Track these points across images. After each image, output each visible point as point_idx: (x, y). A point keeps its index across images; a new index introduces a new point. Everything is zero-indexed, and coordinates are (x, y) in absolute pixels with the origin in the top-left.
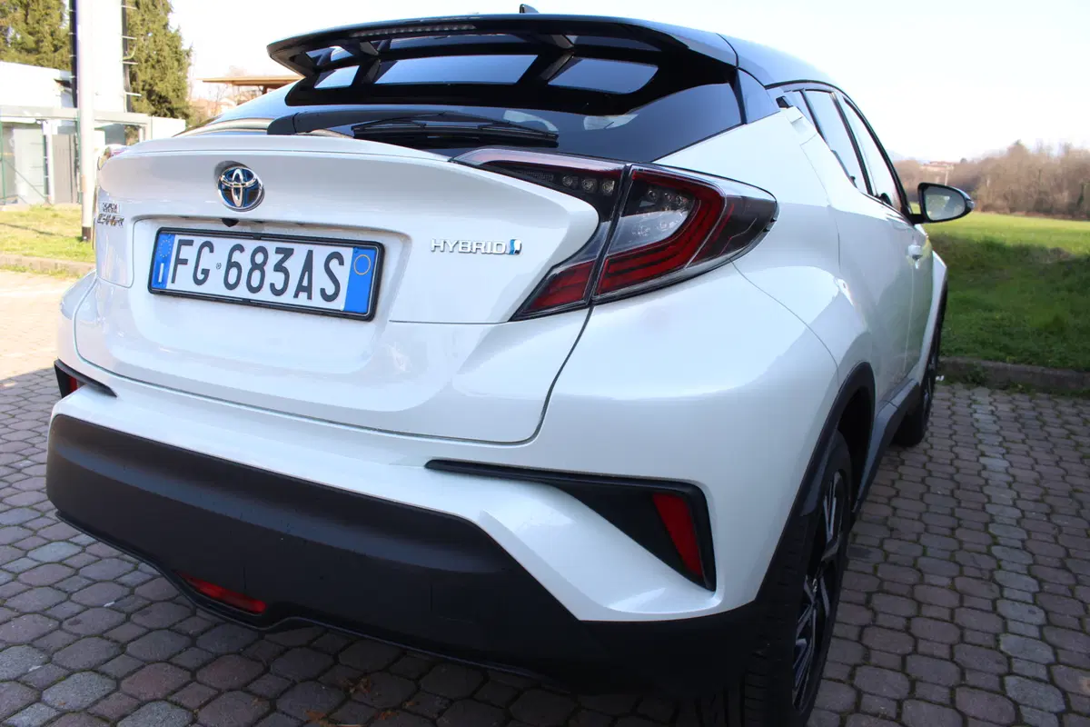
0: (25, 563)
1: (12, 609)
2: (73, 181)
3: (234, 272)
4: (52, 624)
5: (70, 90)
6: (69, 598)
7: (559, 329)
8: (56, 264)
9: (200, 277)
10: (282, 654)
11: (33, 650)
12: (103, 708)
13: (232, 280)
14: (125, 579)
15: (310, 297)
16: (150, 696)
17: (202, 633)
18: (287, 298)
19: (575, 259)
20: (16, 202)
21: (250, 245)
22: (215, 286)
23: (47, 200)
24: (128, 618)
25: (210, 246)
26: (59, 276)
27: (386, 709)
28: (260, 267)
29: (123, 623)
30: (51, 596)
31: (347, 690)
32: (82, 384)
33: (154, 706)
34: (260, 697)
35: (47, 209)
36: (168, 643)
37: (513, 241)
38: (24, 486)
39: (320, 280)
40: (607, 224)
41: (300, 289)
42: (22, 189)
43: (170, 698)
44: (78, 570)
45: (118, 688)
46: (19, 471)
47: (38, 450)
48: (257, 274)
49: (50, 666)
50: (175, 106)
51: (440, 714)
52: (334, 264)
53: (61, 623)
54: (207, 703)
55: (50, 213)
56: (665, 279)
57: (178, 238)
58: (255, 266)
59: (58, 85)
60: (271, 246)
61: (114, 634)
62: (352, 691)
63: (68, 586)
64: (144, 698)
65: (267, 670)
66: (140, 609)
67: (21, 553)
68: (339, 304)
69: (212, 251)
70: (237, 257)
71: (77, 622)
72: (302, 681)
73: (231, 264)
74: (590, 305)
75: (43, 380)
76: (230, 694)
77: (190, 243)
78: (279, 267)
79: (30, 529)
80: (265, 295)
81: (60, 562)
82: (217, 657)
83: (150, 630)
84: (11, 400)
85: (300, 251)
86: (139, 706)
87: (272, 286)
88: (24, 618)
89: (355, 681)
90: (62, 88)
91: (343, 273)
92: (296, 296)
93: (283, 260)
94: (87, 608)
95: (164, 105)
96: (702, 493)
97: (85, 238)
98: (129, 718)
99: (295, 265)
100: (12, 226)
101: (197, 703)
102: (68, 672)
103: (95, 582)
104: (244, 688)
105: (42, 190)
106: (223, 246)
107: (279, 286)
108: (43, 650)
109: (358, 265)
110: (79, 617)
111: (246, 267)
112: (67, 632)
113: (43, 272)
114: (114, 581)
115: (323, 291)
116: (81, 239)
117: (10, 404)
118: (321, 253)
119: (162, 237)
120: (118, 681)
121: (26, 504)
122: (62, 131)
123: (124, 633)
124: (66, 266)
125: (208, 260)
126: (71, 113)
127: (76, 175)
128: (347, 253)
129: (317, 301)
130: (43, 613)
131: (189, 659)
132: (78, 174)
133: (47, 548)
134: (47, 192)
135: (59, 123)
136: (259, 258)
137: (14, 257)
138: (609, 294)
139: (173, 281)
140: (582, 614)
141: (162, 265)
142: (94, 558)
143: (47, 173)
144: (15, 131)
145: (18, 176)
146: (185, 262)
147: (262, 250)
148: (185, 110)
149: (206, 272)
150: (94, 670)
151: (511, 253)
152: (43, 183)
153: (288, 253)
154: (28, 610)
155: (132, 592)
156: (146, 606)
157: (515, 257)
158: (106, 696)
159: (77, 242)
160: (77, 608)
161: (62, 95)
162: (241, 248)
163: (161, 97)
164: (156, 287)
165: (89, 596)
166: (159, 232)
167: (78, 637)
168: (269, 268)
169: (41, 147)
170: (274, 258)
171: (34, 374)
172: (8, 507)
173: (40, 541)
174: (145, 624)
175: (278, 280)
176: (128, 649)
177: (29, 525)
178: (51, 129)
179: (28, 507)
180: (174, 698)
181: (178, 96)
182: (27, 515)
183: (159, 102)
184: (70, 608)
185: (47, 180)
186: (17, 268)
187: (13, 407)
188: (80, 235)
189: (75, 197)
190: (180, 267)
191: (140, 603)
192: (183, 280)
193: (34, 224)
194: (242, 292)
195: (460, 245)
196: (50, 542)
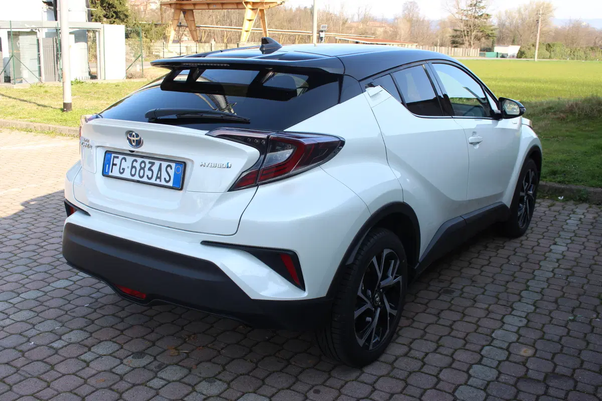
0: (49, 288)
1: (46, 306)
2: (56, 67)
3: (134, 170)
4: (63, 312)
5: (53, 8)
6: (69, 303)
7: (246, 194)
8: (49, 127)
9: (122, 171)
10: (160, 326)
11: (56, 322)
12: (86, 342)
13: (133, 173)
14: (93, 296)
15: (160, 181)
16: (105, 339)
17: (126, 317)
18: (153, 181)
19: (251, 169)
20: (21, 82)
21: (140, 160)
22: (127, 175)
23: (40, 80)
24: (95, 311)
25: (125, 159)
26: (52, 134)
27: (200, 347)
28: (143, 169)
29: (93, 312)
30: (61, 302)
31: (185, 339)
32: (76, 210)
33: (106, 343)
34: (149, 341)
35: (41, 86)
36: (112, 320)
37: (228, 163)
38: (45, 254)
39: (164, 175)
40: (263, 156)
41: (157, 178)
42: (25, 74)
43: (112, 340)
44: (73, 291)
45: (91, 336)
46: (42, 247)
47: (50, 237)
48: (142, 171)
49: (63, 328)
50: (119, 10)
51: (222, 349)
52: (169, 169)
53: (67, 312)
54: (127, 342)
55: (43, 90)
56: (283, 176)
57: (113, 155)
58: (142, 168)
59: (45, 5)
60: (147, 161)
61: (88, 317)
62: (187, 339)
63: (69, 298)
64: (101, 339)
65: (153, 331)
66: (100, 308)
67: (47, 284)
68: (171, 184)
69: (126, 161)
70: (135, 164)
71: (74, 312)
72: (167, 336)
73: (133, 167)
74: (258, 186)
75: (48, 200)
76: (136, 339)
77: (118, 157)
78: (150, 169)
79: (50, 274)
80: (145, 179)
81: (64, 288)
82: (132, 326)
83: (104, 316)
84: (34, 211)
85: (157, 163)
86: (99, 343)
87: (147, 176)
88: (51, 310)
89: (189, 336)
90: (48, 7)
91: (172, 172)
92: (156, 180)
93: (151, 167)
94: (77, 306)
95: (111, 10)
96: (296, 254)
97: (65, 109)
98: (96, 346)
99: (155, 168)
100: (21, 100)
101: (123, 342)
102: (71, 330)
103: (80, 296)
104: (143, 337)
105: (37, 74)
106: (130, 159)
107: (150, 176)
108: (61, 322)
109: (177, 170)
110: (74, 310)
111: (138, 168)
112: (69, 315)
113: (42, 133)
114: (89, 296)
115: (165, 179)
116: (63, 110)
117: (34, 213)
118: (165, 164)
119: (107, 154)
120: (91, 333)
121: (47, 263)
122: (48, 35)
123: (94, 316)
124: (55, 129)
125: (124, 165)
126: (54, 24)
127: (57, 63)
128: (173, 165)
129: (163, 183)
130: (59, 308)
131: (120, 326)
132: (59, 63)
133: (58, 282)
134: (40, 75)
135: (46, 30)
136: (143, 165)
137: (24, 123)
138: (263, 182)
139: (112, 172)
140: (253, 297)
141: (107, 165)
142: (79, 287)
143: (39, 63)
144: (20, 37)
145: (22, 66)
146: (116, 165)
147: (143, 162)
148: (125, 13)
149: (124, 169)
150: (81, 329)
151: (228, 167)
152: (37, 69)
153: (153, 164)
154: (53, 307)
155: (97, 301)
156: (103, 306)
157: (228, 169)
158: (87, 339)
159: (60, 112)
160: (73, 306)
161: (47, 11)
162: (136, 161)
163: (109, 4)
164: (105, 174)
165: (78, 302)
166: (106, 152)
167: (74, 317)
168: (146, 169)
169: (36, 46)
170: (148, 166)
171: (44, 197)
172: (39, 264)
173: (54, 279)
174: (102, 313)
175: (149, 174)
176: (95, 322)
177: (49, 272)
178: (41, 35)
179: (48, 264)
180: (114, 340)
181: (120, 3)
182: (48, 267)
183: (108, 7)
184: (70, 306)
185: (40, 67)
186: (28, 130)
187: (35, 215)
188: (62, 107)
189: (57, 78)
190: (114, 166)
191: (100, 305)
192: (115, 172)
193: (33, 99)
194: (137, 178)
195: (210, 165)
196: (59, 279)
